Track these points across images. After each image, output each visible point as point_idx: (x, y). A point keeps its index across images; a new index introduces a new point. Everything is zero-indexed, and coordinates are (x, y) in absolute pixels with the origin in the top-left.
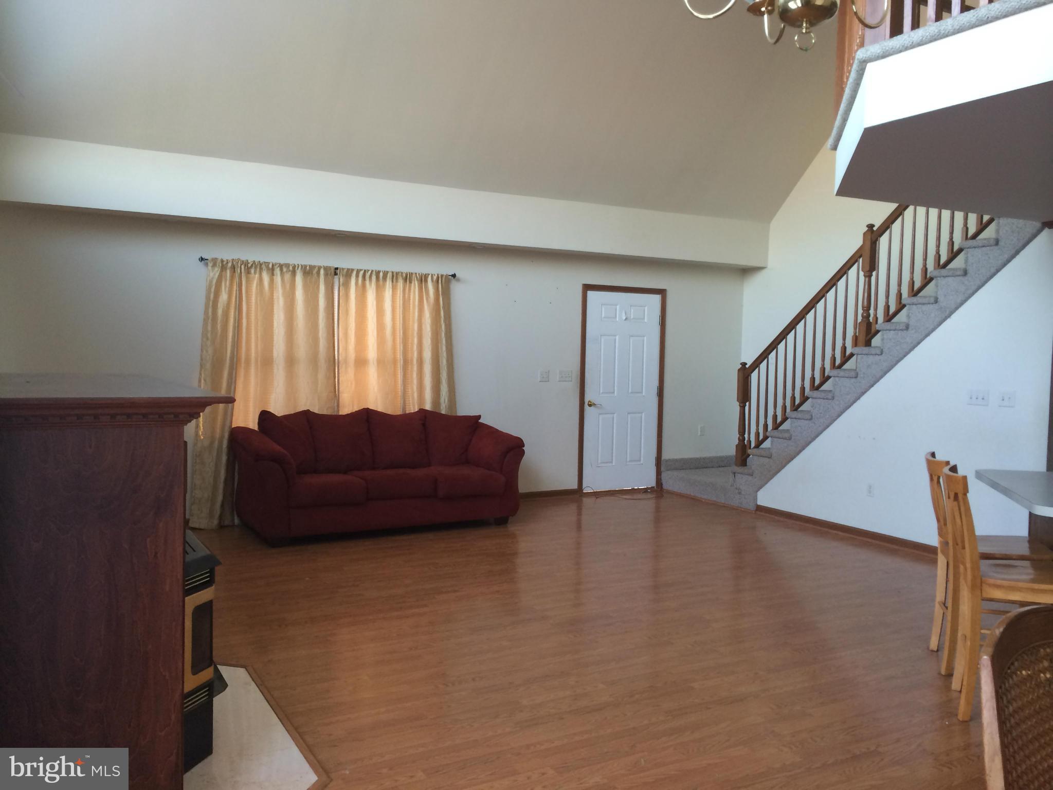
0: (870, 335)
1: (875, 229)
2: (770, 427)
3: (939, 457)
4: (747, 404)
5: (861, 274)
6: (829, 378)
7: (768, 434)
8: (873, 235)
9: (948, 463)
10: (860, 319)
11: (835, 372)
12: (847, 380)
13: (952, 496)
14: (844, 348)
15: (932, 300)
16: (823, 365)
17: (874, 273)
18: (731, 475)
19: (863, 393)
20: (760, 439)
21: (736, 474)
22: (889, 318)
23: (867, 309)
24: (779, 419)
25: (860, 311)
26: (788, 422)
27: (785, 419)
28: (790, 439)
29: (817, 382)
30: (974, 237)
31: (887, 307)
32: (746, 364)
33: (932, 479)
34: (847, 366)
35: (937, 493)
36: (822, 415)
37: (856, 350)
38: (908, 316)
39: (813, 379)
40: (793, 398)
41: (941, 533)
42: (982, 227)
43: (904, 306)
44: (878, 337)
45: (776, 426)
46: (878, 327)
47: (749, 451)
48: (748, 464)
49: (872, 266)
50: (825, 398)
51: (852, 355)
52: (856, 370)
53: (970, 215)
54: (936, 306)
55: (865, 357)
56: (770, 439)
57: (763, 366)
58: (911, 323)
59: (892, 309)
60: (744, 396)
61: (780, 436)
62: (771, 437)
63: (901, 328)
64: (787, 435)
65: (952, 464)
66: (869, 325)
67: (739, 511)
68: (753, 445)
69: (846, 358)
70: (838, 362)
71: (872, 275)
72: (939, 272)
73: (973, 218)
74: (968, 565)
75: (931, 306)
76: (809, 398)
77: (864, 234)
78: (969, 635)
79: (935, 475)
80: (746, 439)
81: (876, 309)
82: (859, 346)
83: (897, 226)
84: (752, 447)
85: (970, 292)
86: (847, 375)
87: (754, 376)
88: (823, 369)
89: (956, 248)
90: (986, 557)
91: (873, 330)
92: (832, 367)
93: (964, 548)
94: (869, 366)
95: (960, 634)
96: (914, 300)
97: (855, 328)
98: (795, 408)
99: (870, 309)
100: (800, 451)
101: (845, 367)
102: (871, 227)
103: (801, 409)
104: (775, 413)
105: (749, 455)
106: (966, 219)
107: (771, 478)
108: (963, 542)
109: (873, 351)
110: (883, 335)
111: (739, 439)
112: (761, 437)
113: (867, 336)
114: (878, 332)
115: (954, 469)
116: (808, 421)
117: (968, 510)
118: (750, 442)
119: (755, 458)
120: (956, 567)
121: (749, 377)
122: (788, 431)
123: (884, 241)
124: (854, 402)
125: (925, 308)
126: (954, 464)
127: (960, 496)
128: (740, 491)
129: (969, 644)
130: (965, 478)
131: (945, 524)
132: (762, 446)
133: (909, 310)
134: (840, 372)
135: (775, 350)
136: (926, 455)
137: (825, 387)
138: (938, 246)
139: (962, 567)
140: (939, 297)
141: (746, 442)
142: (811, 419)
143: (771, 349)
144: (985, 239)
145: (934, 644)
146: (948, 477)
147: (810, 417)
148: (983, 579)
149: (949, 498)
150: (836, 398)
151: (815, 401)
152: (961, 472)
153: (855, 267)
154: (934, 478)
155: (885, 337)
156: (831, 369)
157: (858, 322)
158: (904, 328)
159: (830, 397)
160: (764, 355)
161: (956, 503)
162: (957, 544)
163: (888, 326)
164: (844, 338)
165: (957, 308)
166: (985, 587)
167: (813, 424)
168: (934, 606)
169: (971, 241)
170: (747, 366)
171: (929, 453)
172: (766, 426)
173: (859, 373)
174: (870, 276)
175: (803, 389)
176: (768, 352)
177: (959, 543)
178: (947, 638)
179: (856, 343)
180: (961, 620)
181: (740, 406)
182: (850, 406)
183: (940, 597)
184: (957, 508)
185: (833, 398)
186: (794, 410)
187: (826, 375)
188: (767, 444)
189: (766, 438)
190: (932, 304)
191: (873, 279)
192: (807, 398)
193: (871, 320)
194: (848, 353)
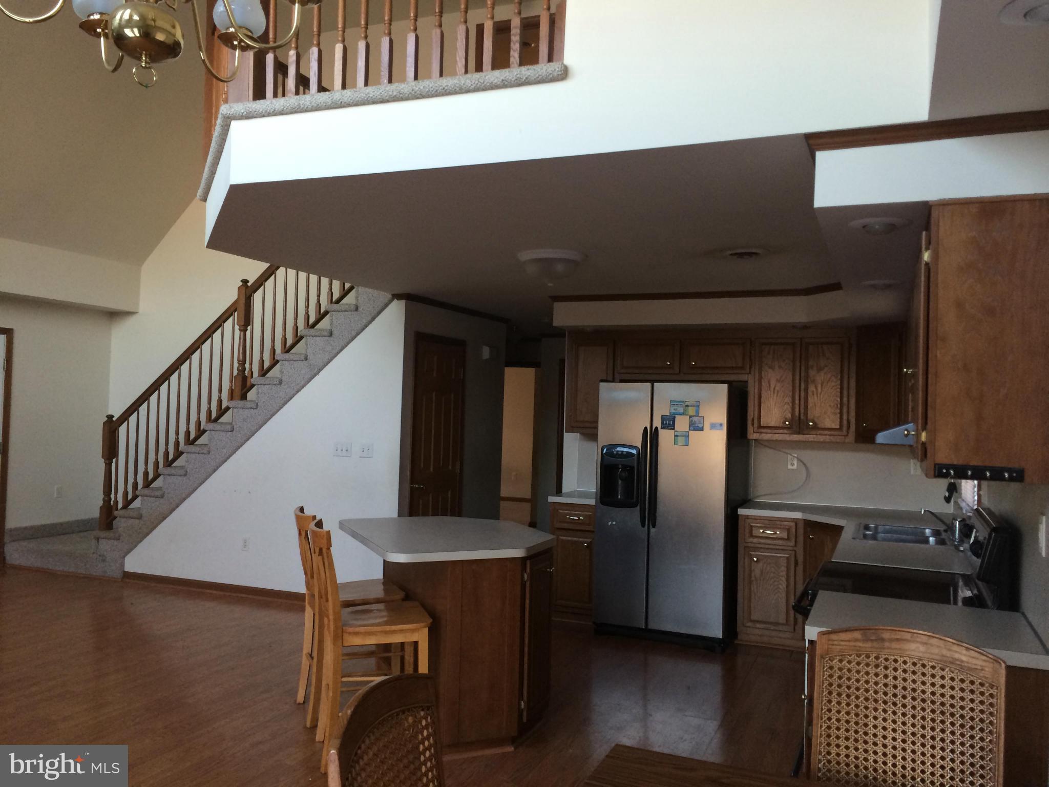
0: (246, 389)
1: (249, 284)
2: (140, 485)
3: (308, 512)
4: (114, 460)
5: (237, 327)
6: (204, 431)
7: (138, 493)
8: (248, 290)
9: (314, 517)
10: (235, 372)
11: (211, 426)
12: (224, 434)
13: (317, 551)
14: (220, 402)
15: (303, 357)
16: (199, 418)
17: (249, 328)
18: (94, 542)
19: (239, 447)
20: (129, 499)
21: (100, 539)
22: (264, 373)
23: (242, 363)
24: (151, 476)
25: (236, 365)
26: (161, 478)
27: (157, 476)
28: (162, 497)
29: (192, 436)
30: (338, 301)
31: (262, 362)
32: (113, 416)
33: (300, 534)
34: (223, 419)
35: (304, 547)
36: (197, 470)
37: (232, 404)
38: (281, 372)
39: (188, 433)
40: (167, 453)
41: (308, 586)
42: (345, 294)
43: (278, 362)
44: (254, 390)
45: (147, 484)
46: (253, 381)
47: (116, 513)
48: (114, 526)
49: (246, 321)
50: (201, 452)
51: (228, 409)
52: (231, 424)
53: (334, 282)
54: (305, 363)
55: (241, 410)
56: (139, 498)
57: (133, 418)
58: (284, 379)
59: (267, 364)
60: (110, 451)
61: (152, 494)
62: (141, 496)
63: (275, 383)
64: (158, 493)
65: (318, 518)
66: (243, 379)
67: (103, 581)
68: (120, 506)
69: (222, 412)
70: (214, 415)
71: (247, 330)
72: (309, 331)
73: (336, 284)
74: (331, 617)
75: (301, 363)
76: (184, 453)
77: (239, 288)
78: (331, 684)
79: (303, 530)
80: (113, 499)
81: (251, 364)
82: (235, 400)
83: (269, 284)
84: (119, 508)
85: (335, 352)
86: (222, 429)
87: (122, 430)
88: (199, 423)
89: (322, 310)
90: (348, 604)
91: (248, 384)
92: (208, 421)
93: (327, 601)
94: (244, 420)
95: (324, 683)
96: (287, 356)
97: (231, 381)
98: (169, 463)
99: (245, 363)
100: (174, 510)
101: (221, 420)
102: (245, 282)
103: (174, 464)
104: (146, 469)
105: (115, 518)
106: (331, 284)
107: (141, 541)
108: (327, 594)
109: (248, 404)
110: (258, 389)
111: (104, 500)
112: (130, 497)
113: (242, 389)
114: (253, 386)
115: (319, 524)
116: (182, 477)
117: (331, 564)
118: (116, 502)
119: (123, 520)
120: (321, 620)
121: (117, 432)
122: (160, 488)
123: (257, 297)
124: (230, 456)
125: (296, 364)
126: (320, 518)
127: (324, 550)
128: (104, 558)
129: (331, 695)
130: (329, 533)
131: (312, 577)
132: (131, 506)
133: (282, 365)
134: (216, 426)
135: (147, 401)
136: (295, 511)
137: (201, 441)
138: (307, 307)
139: (326, 620)
140: (308, 355)
141: (112, 502)
142: (185, 475)
143: (141, 400)
144: (347, 304)
145: (300, 698)
146: (313, 532)
147: (185, 473)
148: (344, 628)
149: (315, 553)
150: (212, 453)
151: (189, 455)
152: (326, 527)
153: (231, 320)
154: (303, 533)
155: (260, 391)
156: (206, 422)
157: (234, 375)
158: (278, 383)
159: (205, 452)
160: (134, 408)
161: (320, 558)
162: (321, 598)
163: (262, 380)
164: (220, 391)
165: (324, 366)
166: (346, 637)
167: (188, 481)
168: (301, 657)
169: (336, 305)
170: (114, 419)
171: (298, 508)
172: (135, 484)
173: (235, 427)
174: (245, 330)
175: (177, 443)
176: (138, 404)
177: (324, 596)
178: (313, 690)
179: (231, 397)
180: (324, 671)
181: (106, 464)
182: (226, 461)
183: (307, 648)
184: (322, 563)
185: (209, 452)
186: (167, 466)
187: (202, 428)
188: (137, 504)
189: (135, 497)
190: (303, 361)
191: (248, 333)
192: (182, 453)
193: (246, 375)
194: (224, 406)
